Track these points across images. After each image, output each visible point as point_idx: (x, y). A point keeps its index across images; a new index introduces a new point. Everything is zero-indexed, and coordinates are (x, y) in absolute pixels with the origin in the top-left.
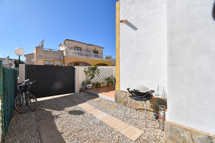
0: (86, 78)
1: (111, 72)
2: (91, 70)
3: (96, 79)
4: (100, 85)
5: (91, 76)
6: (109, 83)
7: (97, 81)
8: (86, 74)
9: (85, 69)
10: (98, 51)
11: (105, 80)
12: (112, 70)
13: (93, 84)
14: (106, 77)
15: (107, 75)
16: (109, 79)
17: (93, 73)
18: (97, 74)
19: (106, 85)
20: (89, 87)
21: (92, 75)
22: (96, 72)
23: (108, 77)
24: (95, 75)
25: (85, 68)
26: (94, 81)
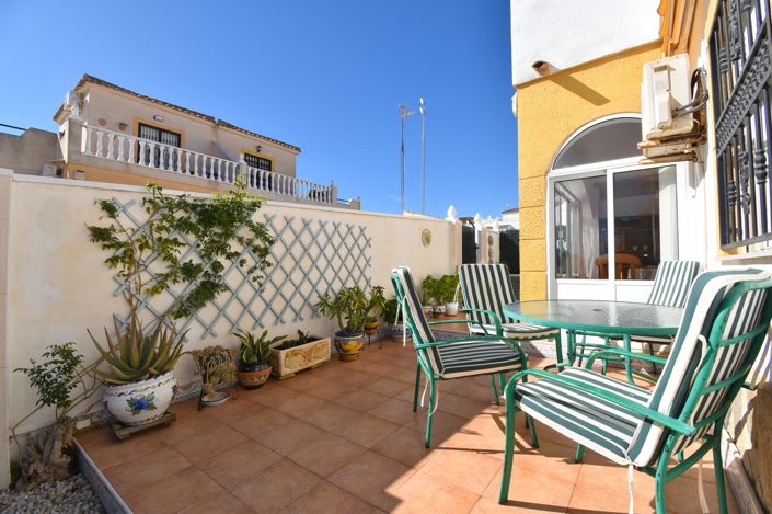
0: (122, 310)
1: (356, 252)
2: (183, 225)
3: (234, 310)
4: (273, 361)
5: (181, 288)
6: (348, 332)
7: (246, 324)
8: (113, 261)
9: (109, 208)
10: (270, 162)
11: (314, 313)
12: (362, 242)
13: (206, 360)
14: (322, 288)
15: (329, 275)
16: (342, 303)
17: (207, 255)
18: (250, 262)
19: (324, 349)
20: (138, 406)
21: (189, 271)
22: (234, 246)
23: (337, 287)
24: (232, 277)
25: (107, 197)
26: (222, 327)
